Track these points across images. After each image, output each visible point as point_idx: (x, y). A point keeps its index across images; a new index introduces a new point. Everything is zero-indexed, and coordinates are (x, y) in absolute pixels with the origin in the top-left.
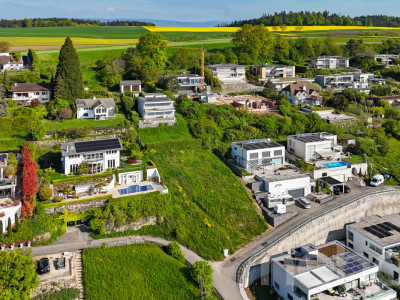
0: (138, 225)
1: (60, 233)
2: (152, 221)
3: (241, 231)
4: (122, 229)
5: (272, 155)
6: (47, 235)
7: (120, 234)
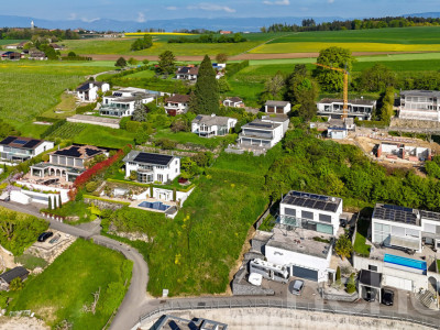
0: (134, 237)
1: (88, 220)
2: (145, 238)
3: (202, 282)
4: (122, 235)
5: (316, 219)
6: (76, 218)
7: (118, 238)
